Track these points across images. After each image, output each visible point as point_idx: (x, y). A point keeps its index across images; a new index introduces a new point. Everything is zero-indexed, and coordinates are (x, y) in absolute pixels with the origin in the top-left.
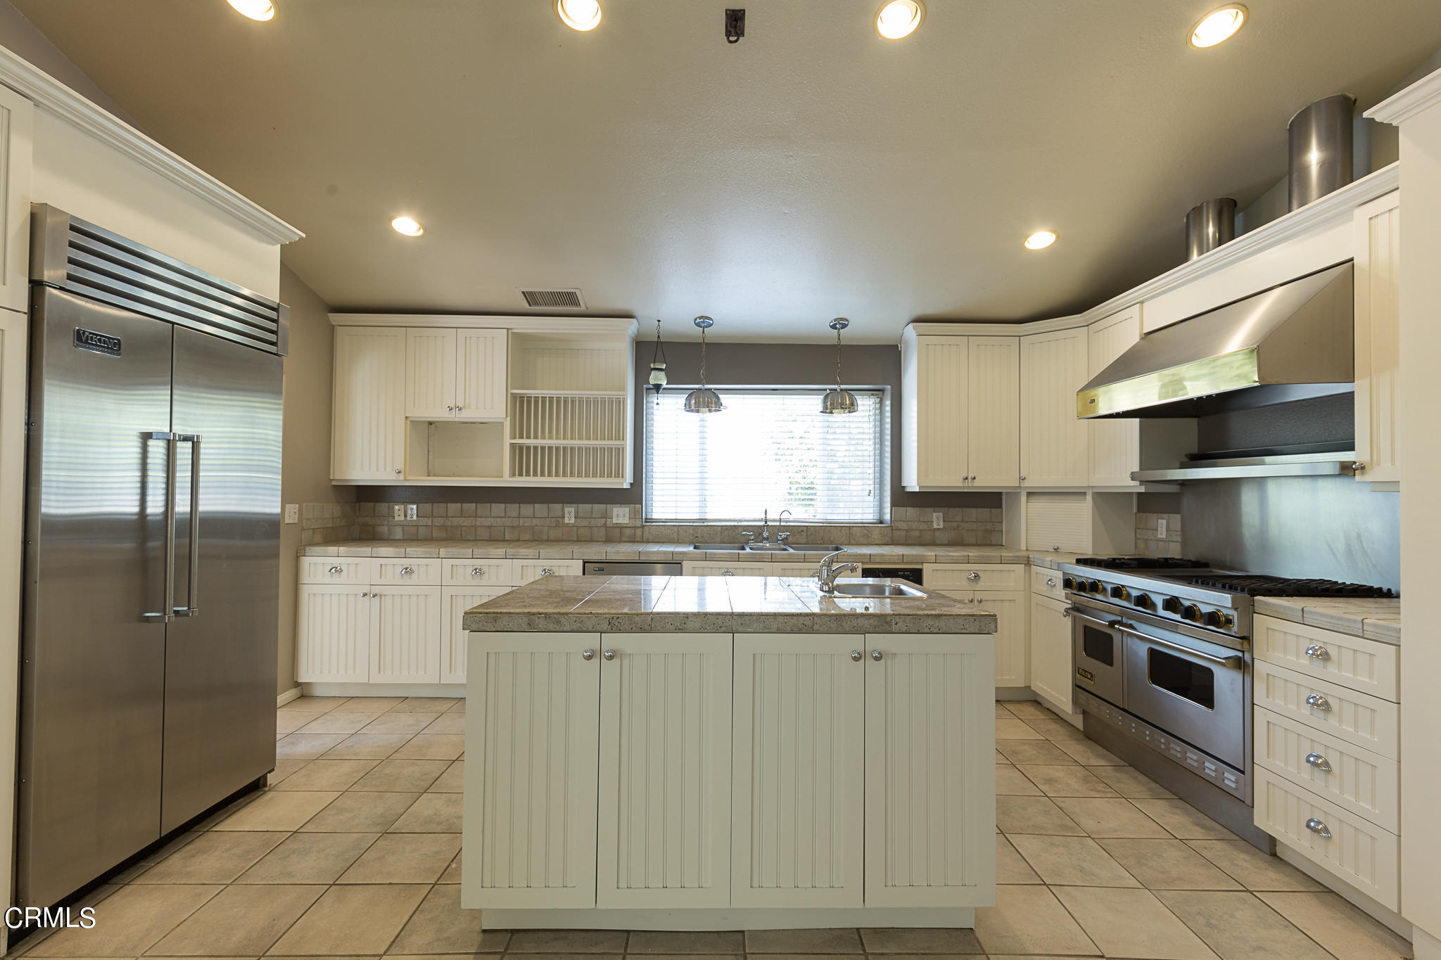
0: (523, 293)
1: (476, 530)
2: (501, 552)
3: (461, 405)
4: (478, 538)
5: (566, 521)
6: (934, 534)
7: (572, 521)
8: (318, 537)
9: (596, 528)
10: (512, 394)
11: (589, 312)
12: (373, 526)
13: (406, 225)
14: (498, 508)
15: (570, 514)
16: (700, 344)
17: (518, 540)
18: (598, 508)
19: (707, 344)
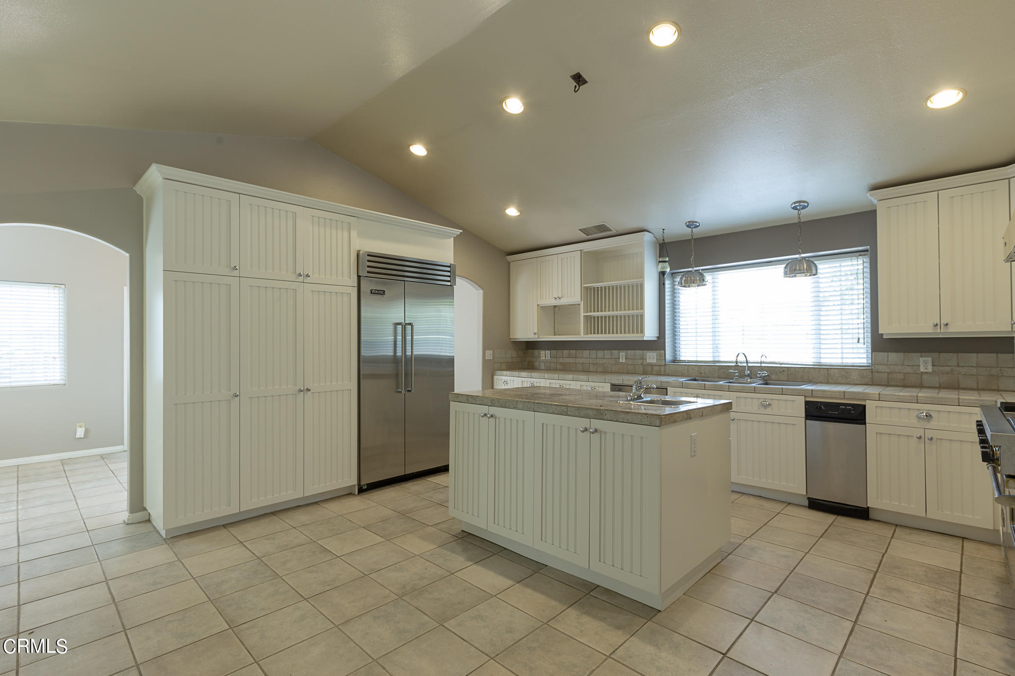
0: (580, 230)
1: (576, 365)
2: (571, 376)
3: (560, 296)
4: (577, 370)
5: (621, 361)
6: (921, 377)
7: (624, 361)
8: (504, 367)
9: (637, 366)
10: (584, 287)
11: (619, 232)
12: (533, 362)
13: (512, 212)
14: (586, 353)
15: (622, 356)
16: (690, 240)
17: (596, 372)
18: (639, 353)
19: (696, 240)
